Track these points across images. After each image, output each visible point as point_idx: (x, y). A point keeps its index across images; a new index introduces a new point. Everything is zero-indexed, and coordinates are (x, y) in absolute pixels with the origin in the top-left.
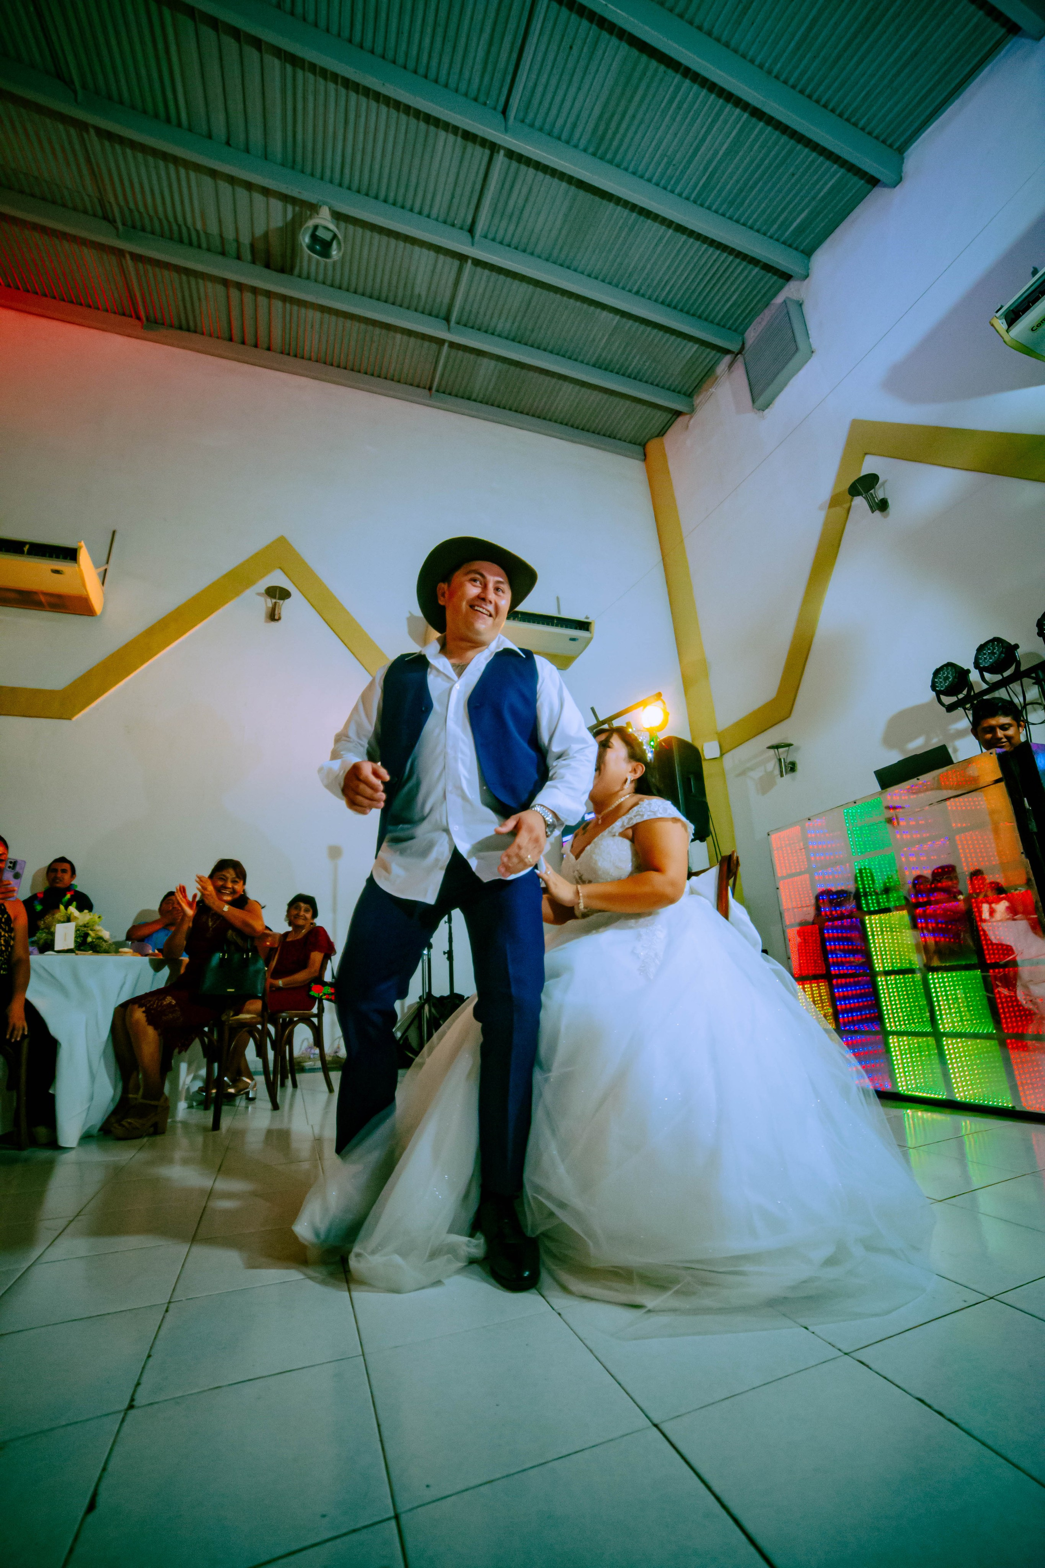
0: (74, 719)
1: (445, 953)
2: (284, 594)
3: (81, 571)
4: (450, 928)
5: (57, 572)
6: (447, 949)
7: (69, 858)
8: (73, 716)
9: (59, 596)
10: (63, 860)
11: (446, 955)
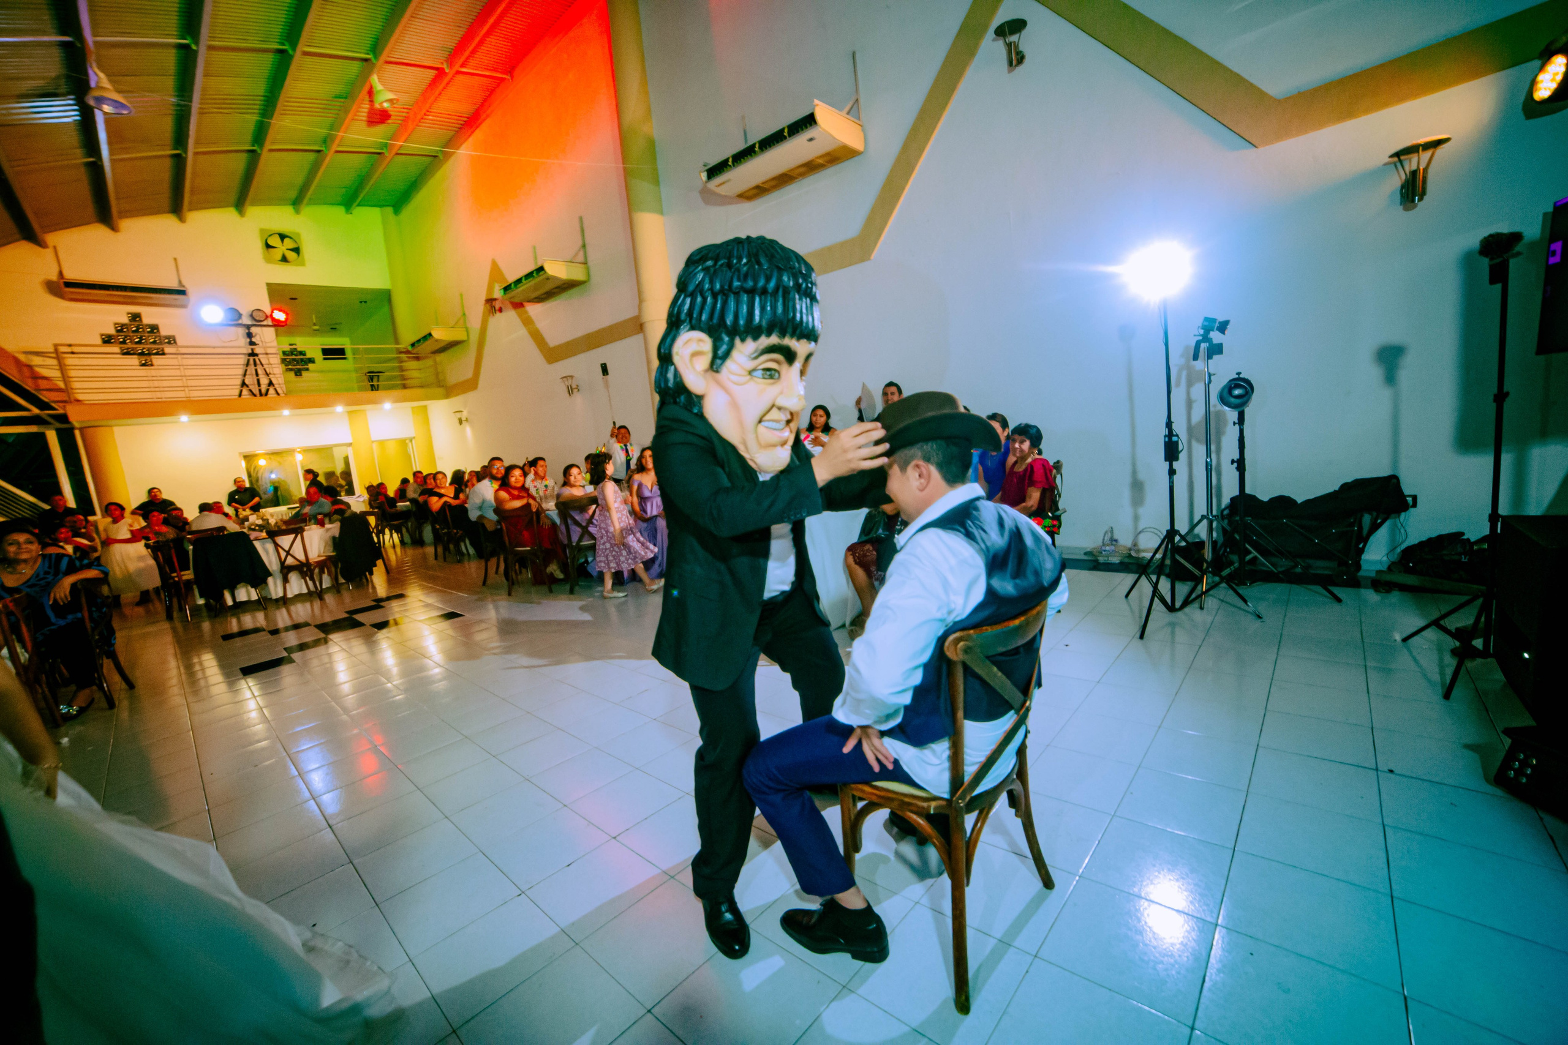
0: (872, 257)
1: (1233, 462)
2: (1017, 26)
3: (824, 130)
4: (1241, 432)
5: (811, 140)
6: (1236, 456)
7: (895, 382)
8: (870, 255)
9: (828, 154)
10: (891, 384)
11: (1235, 465)
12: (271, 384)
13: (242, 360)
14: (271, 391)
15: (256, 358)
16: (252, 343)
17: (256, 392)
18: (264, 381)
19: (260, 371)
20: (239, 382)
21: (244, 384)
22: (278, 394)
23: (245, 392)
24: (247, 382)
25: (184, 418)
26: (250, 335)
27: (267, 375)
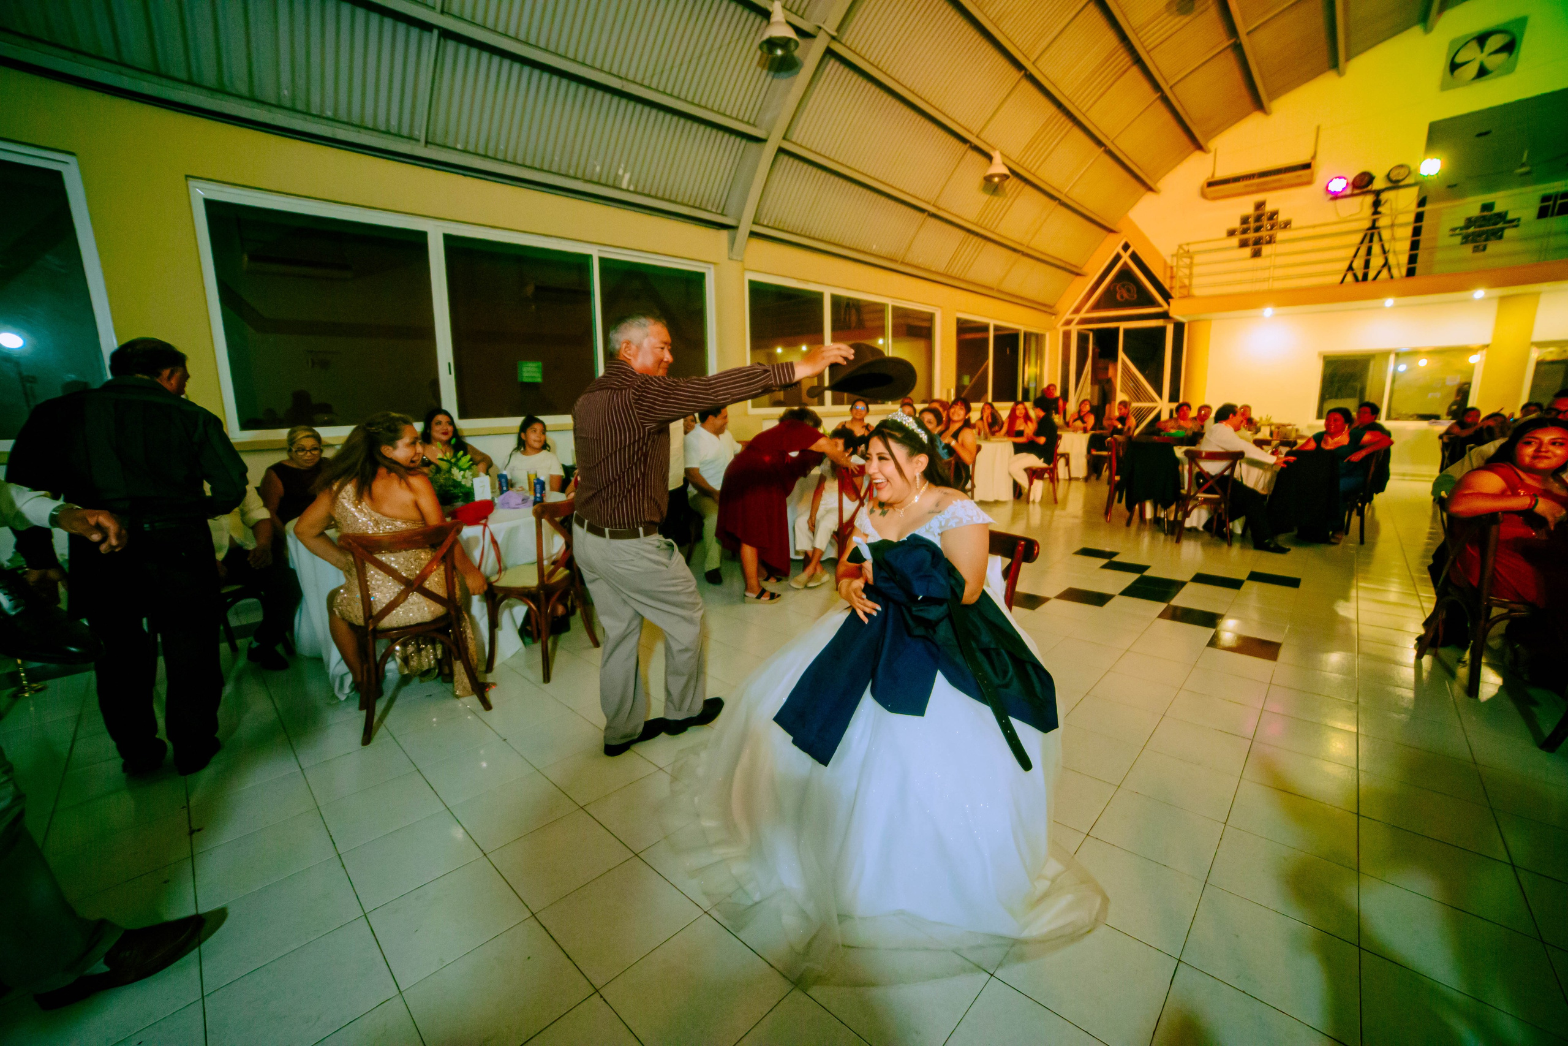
12: (1386, 264)
13: (1358, 237)
14: (1385, 274)
15: (1376, 231)
16: (1376, 212)
17: (1360, 277)
18: (1377, 262)
19: (1376, 249)
20: (1346, 265)
21: (1350, 268)
22: (1392, 277)
23: (1350, 278)
24: (1355, 265)
25: (1268, 312)
26: (1377, 204)
27: (1384, 252)
